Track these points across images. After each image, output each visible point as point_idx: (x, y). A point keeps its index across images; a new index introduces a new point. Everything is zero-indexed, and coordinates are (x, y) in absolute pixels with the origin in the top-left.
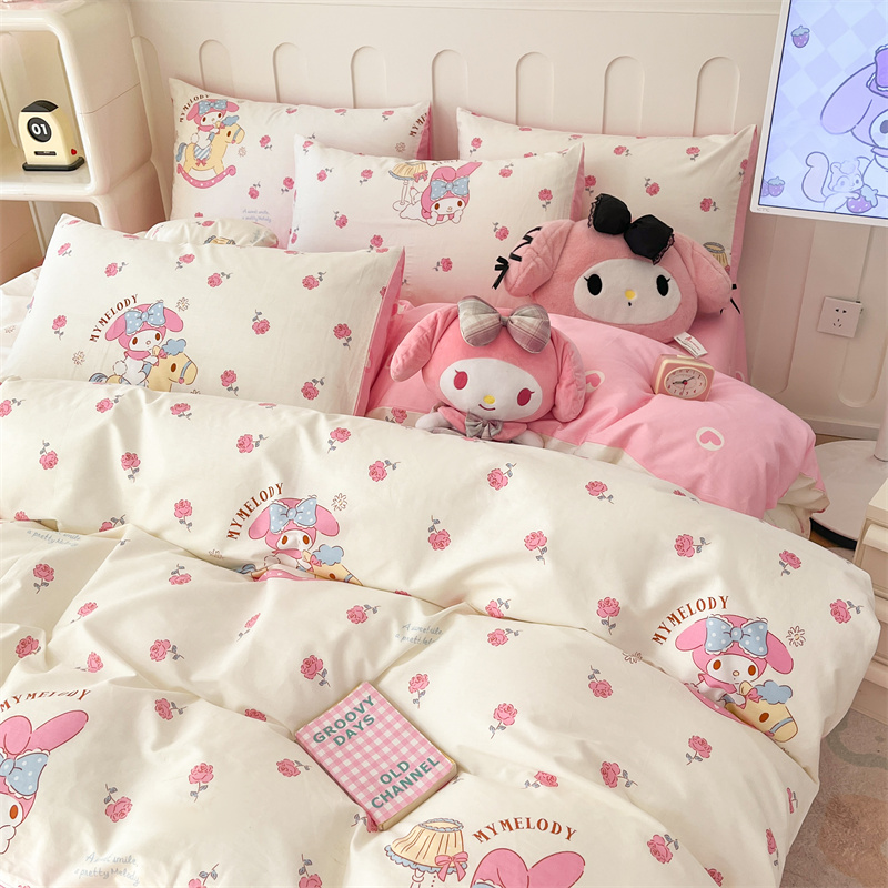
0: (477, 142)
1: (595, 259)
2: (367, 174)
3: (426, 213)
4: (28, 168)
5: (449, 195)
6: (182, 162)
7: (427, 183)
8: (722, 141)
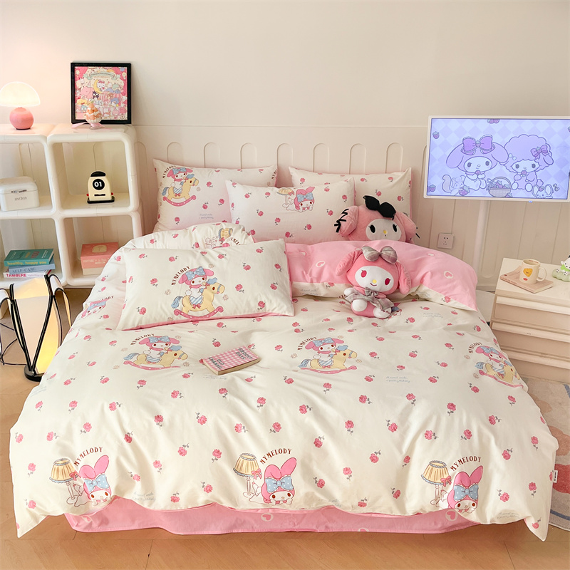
0: (303, 180)
1: (371, 220)
2: (268, 194)
3: (297, 207)
4: (90, 202)
5: (305, 200)
6: (166, 196)
7: (295, 196)
8: (401, 175)
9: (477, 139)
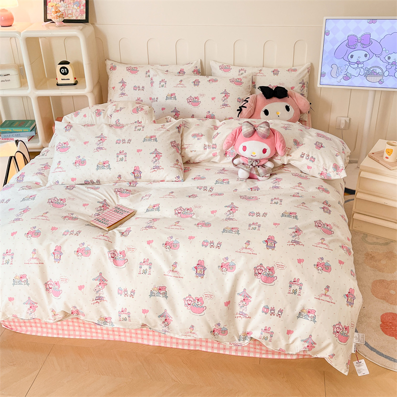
9: (359, 36)
